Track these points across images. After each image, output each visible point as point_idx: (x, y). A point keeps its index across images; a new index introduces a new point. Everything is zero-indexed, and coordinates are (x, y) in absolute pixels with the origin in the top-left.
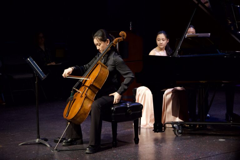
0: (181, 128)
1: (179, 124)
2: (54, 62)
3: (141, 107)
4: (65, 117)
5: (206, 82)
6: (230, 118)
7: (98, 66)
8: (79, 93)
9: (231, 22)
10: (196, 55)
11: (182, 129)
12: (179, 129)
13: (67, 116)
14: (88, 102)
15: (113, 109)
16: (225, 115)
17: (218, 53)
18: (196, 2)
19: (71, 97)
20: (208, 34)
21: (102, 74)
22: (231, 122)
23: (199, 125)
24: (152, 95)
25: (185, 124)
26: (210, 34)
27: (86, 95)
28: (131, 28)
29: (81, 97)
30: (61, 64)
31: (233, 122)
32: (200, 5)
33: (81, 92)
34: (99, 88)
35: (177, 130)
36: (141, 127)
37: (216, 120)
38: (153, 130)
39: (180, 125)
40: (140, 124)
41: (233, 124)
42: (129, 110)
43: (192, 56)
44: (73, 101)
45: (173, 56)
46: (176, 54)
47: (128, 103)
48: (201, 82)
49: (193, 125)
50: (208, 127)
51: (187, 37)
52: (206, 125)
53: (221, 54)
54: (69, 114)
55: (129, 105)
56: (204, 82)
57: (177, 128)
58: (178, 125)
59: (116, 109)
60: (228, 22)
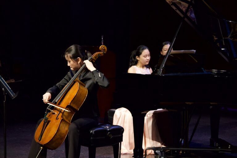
0: (163, 155)
1: (162, 149)
2: (13, 80)
3: (122, 130)
4: (37, 141)
5: (193, 103)
6: (216, 144)
7: (76, 84)
8: (54, 114)
9: (217, 38)
10: (179, 74)
11: (165, 155)
12: (162, 156)
13: (40, 140)
14: (64, 125)
15: (92, 133)
16: (209, 140)
17: (204, 72)
18: (182, 16)
19: (44, 118)
20: (194, 51)
21: (80, 94)
22: (219, 148)
23: (183, 151)
24: (132, 117)
25: (169, 149)
26: (195, 51)
27: (62, 117)
28: (103, 42)
29: (57, 119)
30: (21, 81)
31: (221, 148)
32: (186, 19)
33: (56, 113)
34: (77, 109)
35: (159, 156)
36: (121, 153)
37: (199, 146)
38: (133, 157)
39: (162, 151)
40: (120, 150)
41: (221, 151)
42: (109, 134)
43: (175, 74)
44: (46, 123)
46: (160, 73)
47: (108, 126)
48: (187, 103)
49: (177, 150)
51: (171, 54)
53: (206, 73)
54: (43, 138)
55: (109, 128)
56: (190, 103)
57: (160, 154)
58: (160, 151)
59: (95, 132)
60: (214, 38)
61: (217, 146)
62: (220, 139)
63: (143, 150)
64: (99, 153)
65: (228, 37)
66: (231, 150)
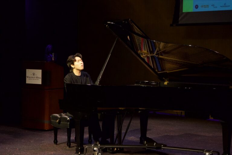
0: (101, 151)
5: (125, 108)
22: (146, 145)
23: (117, 148)
31: (148, 146)
35: (97, 153)
39: (100, 148)
41: (148, 147)
45: (95, 84)
46: (97, 83)
48: (120, 108)
49: (112, 148)
50: (124, 150)
52: (123, 148)
56: (123, 109)
57: (98, 151)
58: (98, 148)
61: (145, 143)
62: (148, 138)
63: (84, 148)
64: (48, 150)
65: (154, 54)
66: (155, 147)
